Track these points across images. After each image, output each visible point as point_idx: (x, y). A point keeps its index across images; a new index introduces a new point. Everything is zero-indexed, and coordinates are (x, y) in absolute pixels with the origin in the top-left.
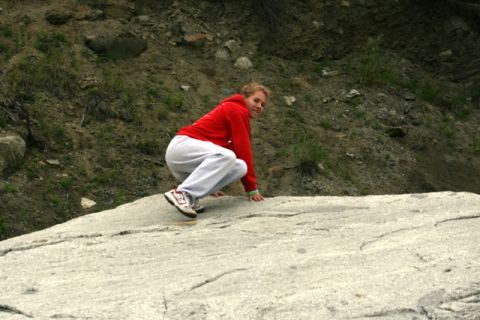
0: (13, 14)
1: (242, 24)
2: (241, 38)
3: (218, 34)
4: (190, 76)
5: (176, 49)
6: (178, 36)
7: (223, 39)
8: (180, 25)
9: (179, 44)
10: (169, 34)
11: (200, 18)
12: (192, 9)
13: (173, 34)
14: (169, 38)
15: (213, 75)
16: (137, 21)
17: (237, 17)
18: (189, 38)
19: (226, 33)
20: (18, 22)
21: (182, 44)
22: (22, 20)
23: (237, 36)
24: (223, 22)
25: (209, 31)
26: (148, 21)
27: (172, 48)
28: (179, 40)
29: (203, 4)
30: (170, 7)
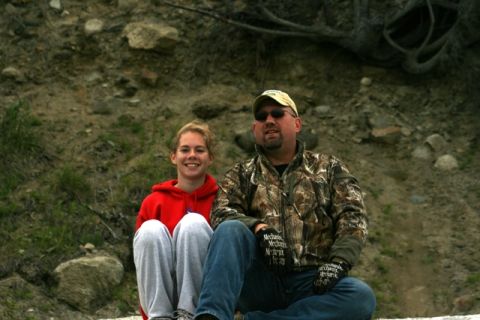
0: (153, 107)
1: (452, 115)
2: (450, 132)
3: (419, 128)
4: (371, 180)
5: (360, 148)
6: (365, 130)
7: (425, 134)
8: (367, 116)
9: (365, 141)
10: (352, 128)
11: (396, 107)
12: (385, 97)
13: (359, 128)
14: (353, 133)
15: (404, 179)
16: (314, 114)
17: (446, 106)
18: (378, 133)
19: (429, 125)
21: (369, 140)
22: (163, 115)
23: (444, 129)
24: (427, 113)
25: (407, 123)
26: (328, 112)
27: (354, 146)
28: (365, 135)
29: (402, 90)
30: (355, 95)
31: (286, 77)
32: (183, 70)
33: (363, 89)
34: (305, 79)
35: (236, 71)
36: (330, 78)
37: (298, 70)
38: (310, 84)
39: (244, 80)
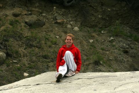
0: (2, 13)
1: (76, 17)
2: (75, 21)
3: (68, 20)
4: (59, 33)
5: (54, 25)
7: (70, 21)
8: (56, 17)
9: (55, 23)
10: (52, 20)
11: (62, 14)
12: (59, 12)
13: (54, 20)
14: (52, 21)
15: (66, 33)
16: (42, 16)
17: (74, 14)
18: (59, 21)
19: (70, 19)
20: (3, 16)
21: (56, 23)
22: (5, 15)
23: (74, 20)
24: (70, 16)
25: (65, 19)
26: (45, 16)
27: (53, 24)
28: (55, 22)
29: (63, 10)
30: (52, 11)
31: (34, 6)
32: (8, 4)
33: (54, 10)
34: (39, 7)
35: (22, 4)
36: (45, 7)
37: (37, 4)
38: (40, 8)
39: (24, 7)
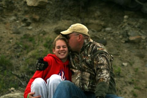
0: (38, 30)
4: (129, 58)
5: (124, 45)
6: (126, 37)
8: (127, 32)
9: (126, 42)
10: (121, 37)
11: (139, 27)
12: (134, 23)
13: (123, 37)
14: (121, 39)
15: (143, 57)
16: (105, 31)
18: (131, 38)
22: (42, 33)
25: (144, 34)
26: (111, 30)
27: (122, 44)
28: (126, 40)
29: (141, 20)
30: (122, 23)
31: (93, 16)
32: (50, 15)
33: (125, 21)
34: (101, 17)
35: (72, 14)
36: (111, 16)
37: (98, 13)
38: (103, 19)
39: (75, 18)
